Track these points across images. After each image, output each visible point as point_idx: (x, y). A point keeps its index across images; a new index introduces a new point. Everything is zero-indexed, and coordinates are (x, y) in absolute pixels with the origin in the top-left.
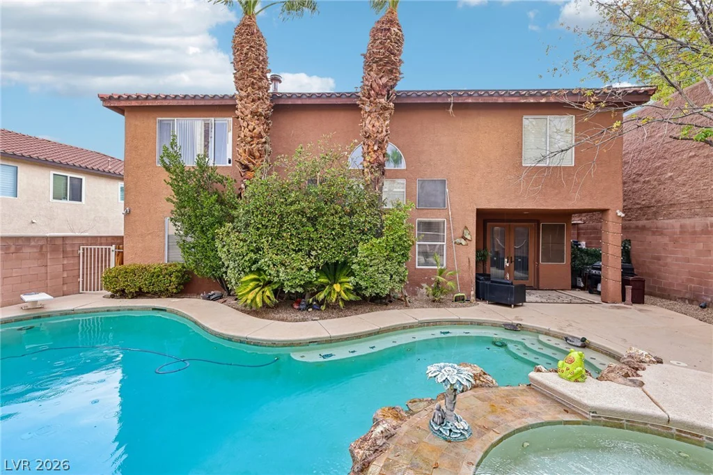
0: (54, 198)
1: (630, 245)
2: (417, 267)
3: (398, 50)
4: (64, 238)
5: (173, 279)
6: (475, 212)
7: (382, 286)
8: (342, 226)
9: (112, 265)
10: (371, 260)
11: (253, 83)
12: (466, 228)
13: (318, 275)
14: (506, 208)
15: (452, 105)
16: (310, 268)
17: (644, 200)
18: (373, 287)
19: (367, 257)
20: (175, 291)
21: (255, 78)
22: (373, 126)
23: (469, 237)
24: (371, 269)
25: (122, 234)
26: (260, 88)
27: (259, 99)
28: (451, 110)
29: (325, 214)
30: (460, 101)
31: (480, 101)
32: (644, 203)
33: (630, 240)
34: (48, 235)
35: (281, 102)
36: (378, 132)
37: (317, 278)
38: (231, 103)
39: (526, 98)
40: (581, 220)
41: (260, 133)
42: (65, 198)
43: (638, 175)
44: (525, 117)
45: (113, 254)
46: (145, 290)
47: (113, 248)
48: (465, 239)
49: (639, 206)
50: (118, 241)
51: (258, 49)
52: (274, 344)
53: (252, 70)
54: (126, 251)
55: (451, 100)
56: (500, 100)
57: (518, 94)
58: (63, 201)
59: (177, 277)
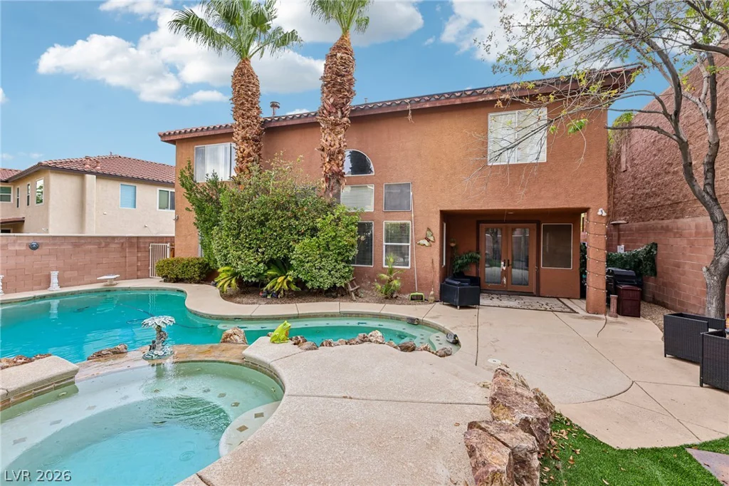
0: (160, 208)
1: (656, 250)
2: (384, 266)
3: (346, 72)
4: (138, 237)
5: (196, 270)
6: (439, 213)
7: (321, 280)
8: (282, 228)
9: (168, 257)
10: (306, 257)
11: (243, 114)
12: (429, 229)
13: (266, 268)
14: (470, 209)
15: (410, 112)
16: (259, 263)
17: (673, 195)
18: (312, 280)
19: (301, 254)
20: (198, 278)
21: (244, 110)
22: (327, 141)
23: (432, 239)
24: (307, 265)
25: (174, 235)
26: (248, 117)
27: (248, 126)
28: (410, 117)
29: (271, 219)
30: (418, 107)
31: (438, 105)
32: (673, 198)
33: (656, 244)
34: (127, 235)
35: (272, 125)
36: (330, 145)
37: (265, 271)
38: (228, 131)
39: (485, 96)
40: (625, 219)
41: (249, 153)
42: (167, 208)
43: (669, 164)
44: (491, 114)
45: (168, 249)
46: (180, 277)
47: (168, 245)
48: (429, 240)
49: (669, 202)
50: (171, 240)
51: (248, 86)
52: (211, 317)
53: (243, 104)
54: (176, 247)
55: (409, 107)
56: (458, 102)
57: (475, 94)
58: (166, 210)
59: (199, 268)
